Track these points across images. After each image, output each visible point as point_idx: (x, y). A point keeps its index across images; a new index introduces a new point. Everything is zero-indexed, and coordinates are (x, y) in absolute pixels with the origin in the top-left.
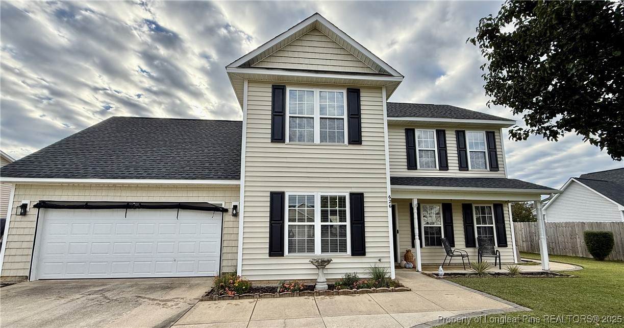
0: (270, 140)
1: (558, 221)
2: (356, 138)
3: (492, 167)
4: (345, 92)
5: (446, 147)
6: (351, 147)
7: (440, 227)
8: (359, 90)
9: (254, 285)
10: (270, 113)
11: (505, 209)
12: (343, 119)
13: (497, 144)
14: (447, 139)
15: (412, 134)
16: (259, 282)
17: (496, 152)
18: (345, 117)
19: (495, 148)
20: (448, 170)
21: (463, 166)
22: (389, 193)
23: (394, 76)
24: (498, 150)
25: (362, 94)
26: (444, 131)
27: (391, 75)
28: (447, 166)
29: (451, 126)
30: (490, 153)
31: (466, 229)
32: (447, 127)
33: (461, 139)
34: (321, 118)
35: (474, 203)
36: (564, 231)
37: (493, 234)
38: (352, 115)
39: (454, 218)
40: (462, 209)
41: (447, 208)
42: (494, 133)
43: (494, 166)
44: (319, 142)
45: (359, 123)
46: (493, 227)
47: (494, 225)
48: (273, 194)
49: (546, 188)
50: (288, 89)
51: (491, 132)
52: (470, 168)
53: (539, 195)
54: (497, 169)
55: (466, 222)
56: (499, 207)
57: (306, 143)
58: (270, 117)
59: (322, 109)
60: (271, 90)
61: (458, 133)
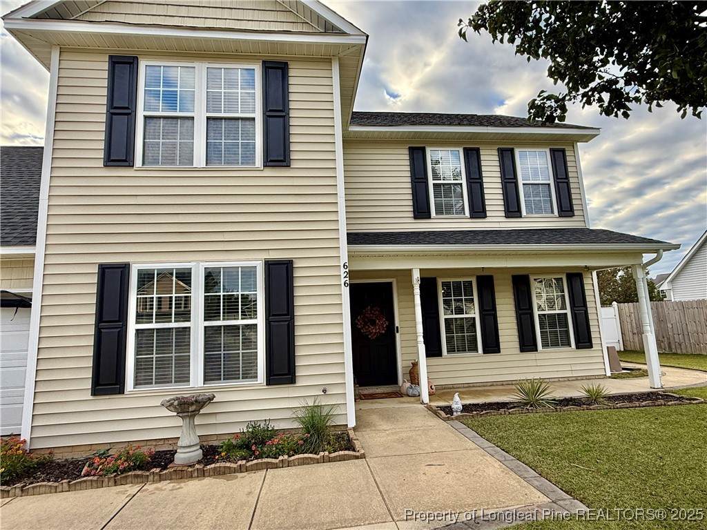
0: (101, 164)
1: (687, 300)
2: (278, 155)
3: (562, 211)
4: (258, 69)
5: (481, 177)
6: (269, 172)
7: (474, 318)
8: (286, 64)
9: (59, 457)
10: (104, 109)
11: (587, 281)
12: (254, 119)
13: (570, 169)
14: (483, 163)
15: (421, 154)
16: (70, 449)
17: (568, 184)
18: (258, 115)
19: (567, 177)
20: (485, 217)
21: (512, 209)
22: (344, 259)
23: (349, 35)
24: (571, 180)
25: (292, 73)
26: (478, 150)
27: (343, 33)
28: (484, 211)
29: (489, 140)
30: (558, 185)
31: (521, 320)
32: (481, 143)
33: (508, 162)
34: (208, 118)
35: (534, 274)
36: (697, 315)
37: (567, 326)
38: (271, 111)
39: (498, 301)
40: (512, 285)
41: (486, 282)
42: (563, 151)
43: (566, 209)
44: (203, 164)
45: (286, 128)
46: (566, 314)
47: (568, 311)
48: (104, 270)
49: (651, 241)
50: (143, 64)
51: (558, 150)
52: (524, 213)
53: (638, 254)
54: (570, 213)
55: (519, 307)
56: (575, 278)
57: (177, 167)
58: (103, 118)
59: (212, 101)
60: (106, 66)
61: (502, 154)
